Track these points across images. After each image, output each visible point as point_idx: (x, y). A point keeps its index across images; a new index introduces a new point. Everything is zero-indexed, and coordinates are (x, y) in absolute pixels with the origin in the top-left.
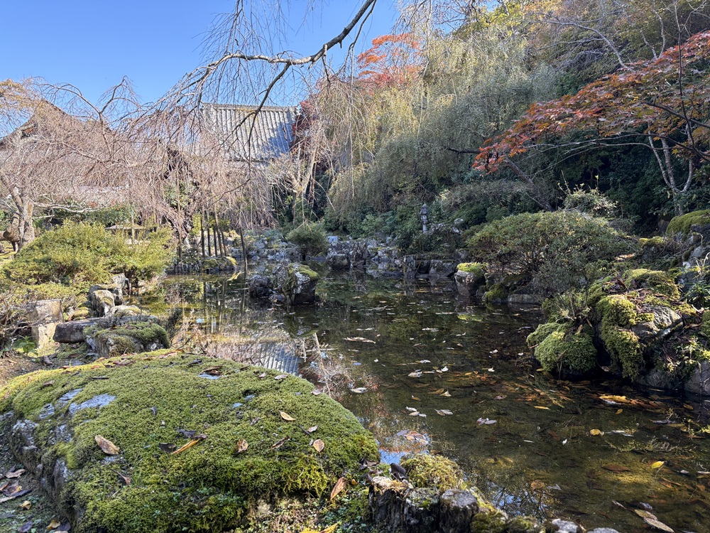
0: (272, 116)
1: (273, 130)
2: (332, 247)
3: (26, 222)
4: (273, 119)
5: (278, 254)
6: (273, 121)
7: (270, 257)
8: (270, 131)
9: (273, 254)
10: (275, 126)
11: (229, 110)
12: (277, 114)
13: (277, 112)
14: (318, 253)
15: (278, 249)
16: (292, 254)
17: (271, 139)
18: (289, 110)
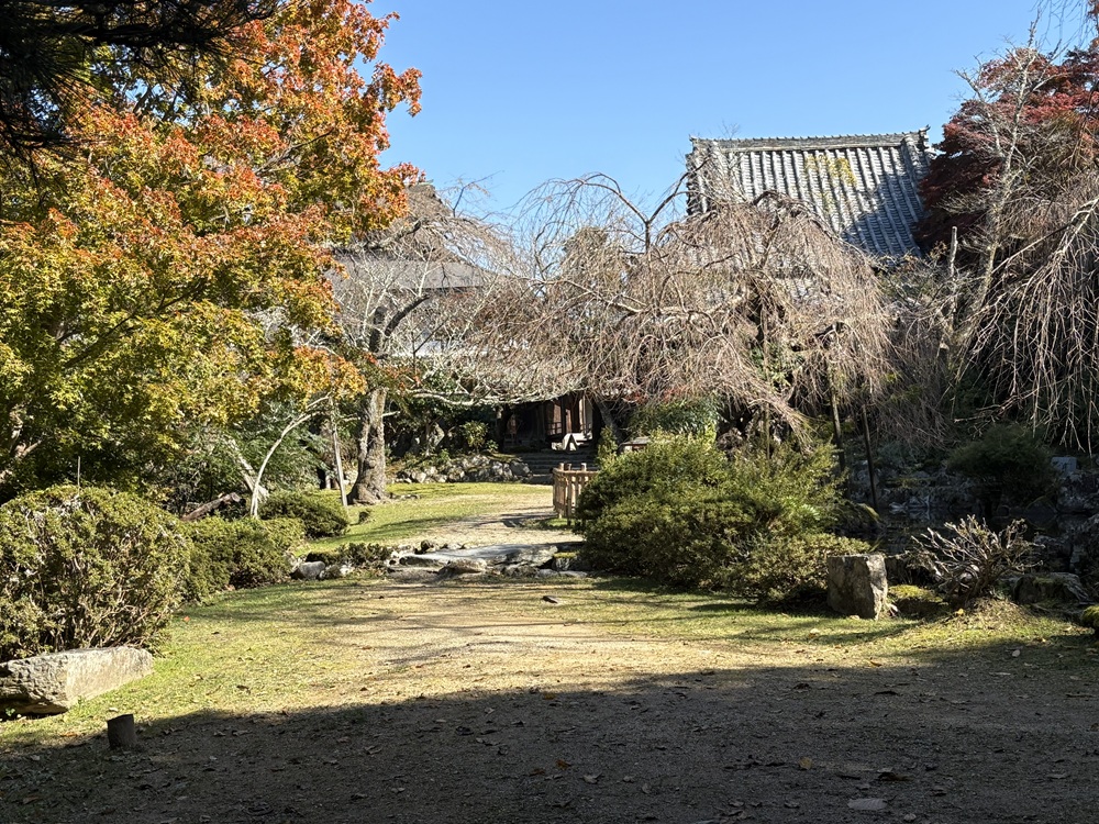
0: (863, 160)
1: (866, 194)
2: (1069, 483)
3: (372, 428)
4: (865, 166)
5: (914, 500)
6: (867, 173)
7: (896, 508)
8: (861, 198)
9: (901, 499)
10: (870, 185)
11: (757, 153)
12: (873, 154)
13: (875, 148)
14: (1032, 498)
15: (914, 489)
16: (955, 500)
17: (863, 217)
18: (904, 142)
